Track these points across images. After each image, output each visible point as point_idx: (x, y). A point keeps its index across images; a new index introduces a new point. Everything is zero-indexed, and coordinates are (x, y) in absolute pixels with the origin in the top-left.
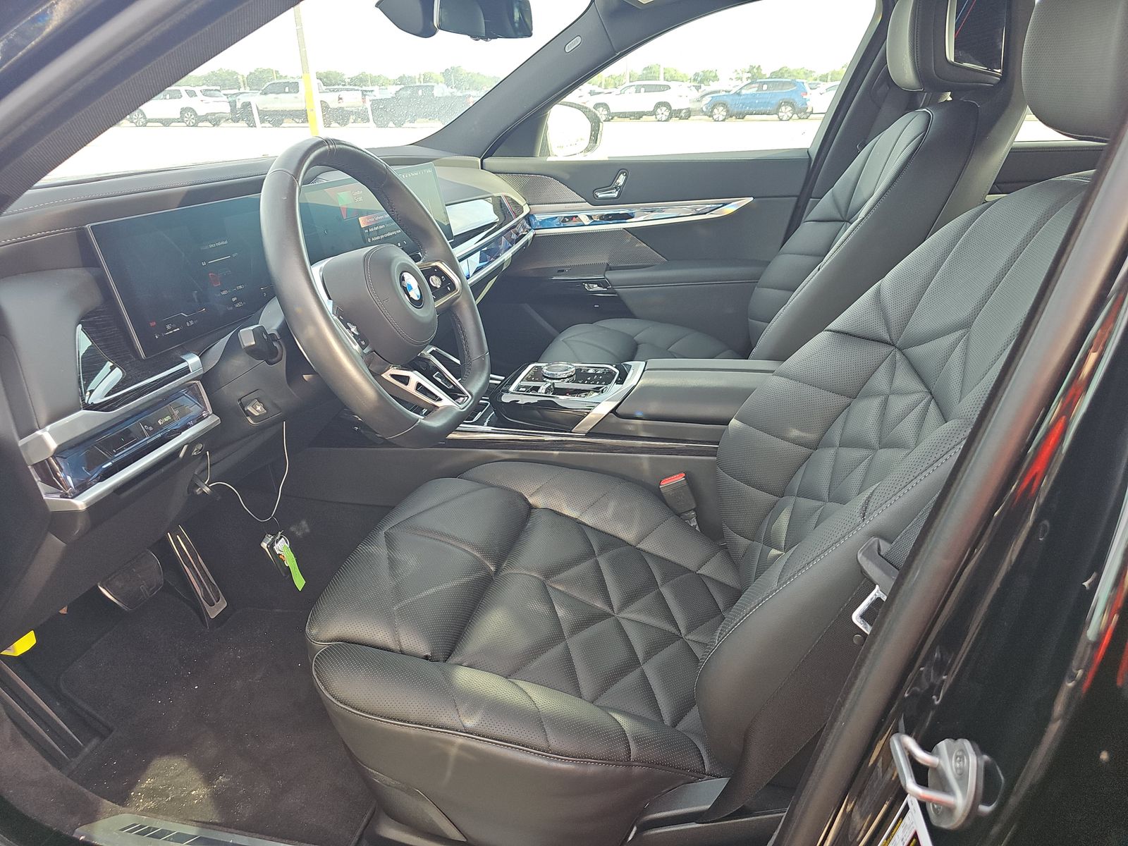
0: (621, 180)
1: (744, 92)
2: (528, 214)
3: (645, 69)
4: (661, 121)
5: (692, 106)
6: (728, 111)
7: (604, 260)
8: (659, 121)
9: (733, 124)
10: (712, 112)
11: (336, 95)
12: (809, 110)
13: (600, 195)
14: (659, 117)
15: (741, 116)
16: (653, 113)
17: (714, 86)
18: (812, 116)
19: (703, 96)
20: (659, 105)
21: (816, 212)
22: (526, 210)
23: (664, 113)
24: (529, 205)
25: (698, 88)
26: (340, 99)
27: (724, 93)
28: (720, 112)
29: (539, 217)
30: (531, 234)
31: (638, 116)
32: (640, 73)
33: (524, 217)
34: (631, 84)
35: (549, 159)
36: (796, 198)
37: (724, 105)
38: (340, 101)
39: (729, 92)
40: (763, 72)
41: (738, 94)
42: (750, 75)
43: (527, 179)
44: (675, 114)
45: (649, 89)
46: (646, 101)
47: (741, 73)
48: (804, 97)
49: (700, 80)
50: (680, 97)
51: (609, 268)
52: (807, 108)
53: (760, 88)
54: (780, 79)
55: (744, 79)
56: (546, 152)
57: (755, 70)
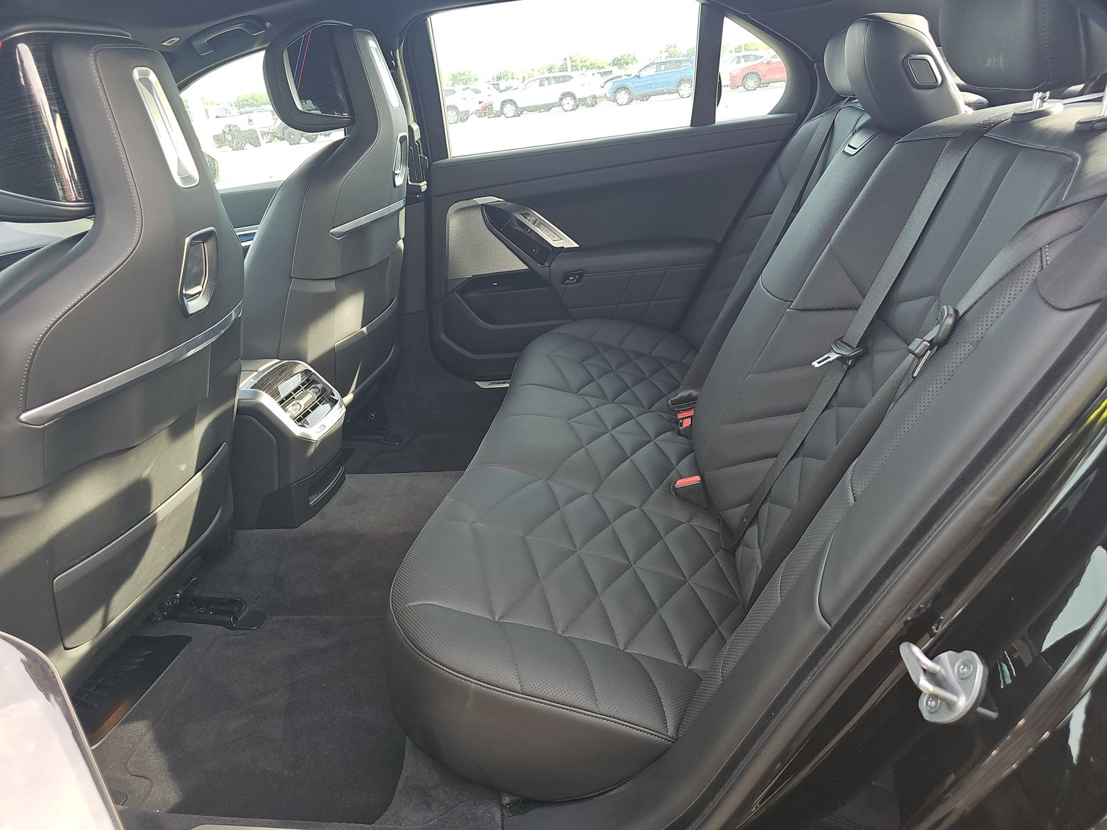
1: (643, 74)
4: (569, 111)
5: (597, 93)
6: (630, 95)
8: (565, 111)
9: (637, 106)
10: (615, 98)
11: (246, 117)
14: (565, 107)
15: (645, 97)
16: (559, 104)
17: (624, 70)
19: (606, 83)
20: (565, 95)
23: (569, 102)
26: (250, 121)
27: (626, 77)
28: (623, 97)
31: (548, 107)
37: (626, 89)
38: (251, 123)
39: (630, 75)
41: (638, 77)
42: (667, 54)
44: (579, 103)
46: (551, 93)
50: (586, 85)
53: (658, 69)
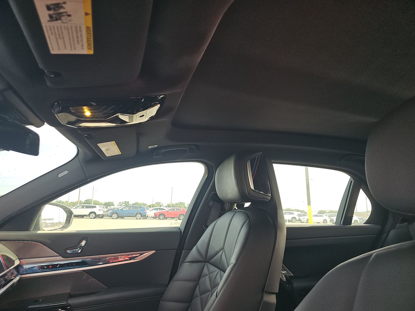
0: (83, 243)
1: (124, 209)
2: (18, 265)
3: (85, 201)
4: (92, 218)
5: (104, 214)
6: (118, 216)
7: (68, 290)
8: (91, 218)
10: (112, 216)
12: (147, 216)
13: (69, 252)
14: (90, 217)
15: (122, 217)
16: (88, 216)
17: (112, 207)
18: (148, 218)
19: (108, 210)
20: (91, 213)
21: (189, 258)
22: (17, 263)
23: (93, 216)
24: (19, 259)
25: (107, 208)
27: (116, 209)
28: (115, 216)
29: (26, 267)
30: (18, 278)
31: (82, 216)
32: (84, 202)
33: (15, 268)
34: (80, 205)
35: (39, 232)
36: (176, 250)
37: (116, 213)
39: (118, 209)
40: (130, 204)
41: (122, 210)
42: (125, 204)
43: (21, 244)
44: (97, 216)
45: (87, 207)
46: (86, 211)
47: (122, 204)
48: (145, 212)
49: (107, 205)
50: (98, 210)
51: (71, 296)
52: (146, 215)
53: (130, 208)
54: (136, 205)
55: (123, 206)
56: (37, 227)
57: (127, 203)
